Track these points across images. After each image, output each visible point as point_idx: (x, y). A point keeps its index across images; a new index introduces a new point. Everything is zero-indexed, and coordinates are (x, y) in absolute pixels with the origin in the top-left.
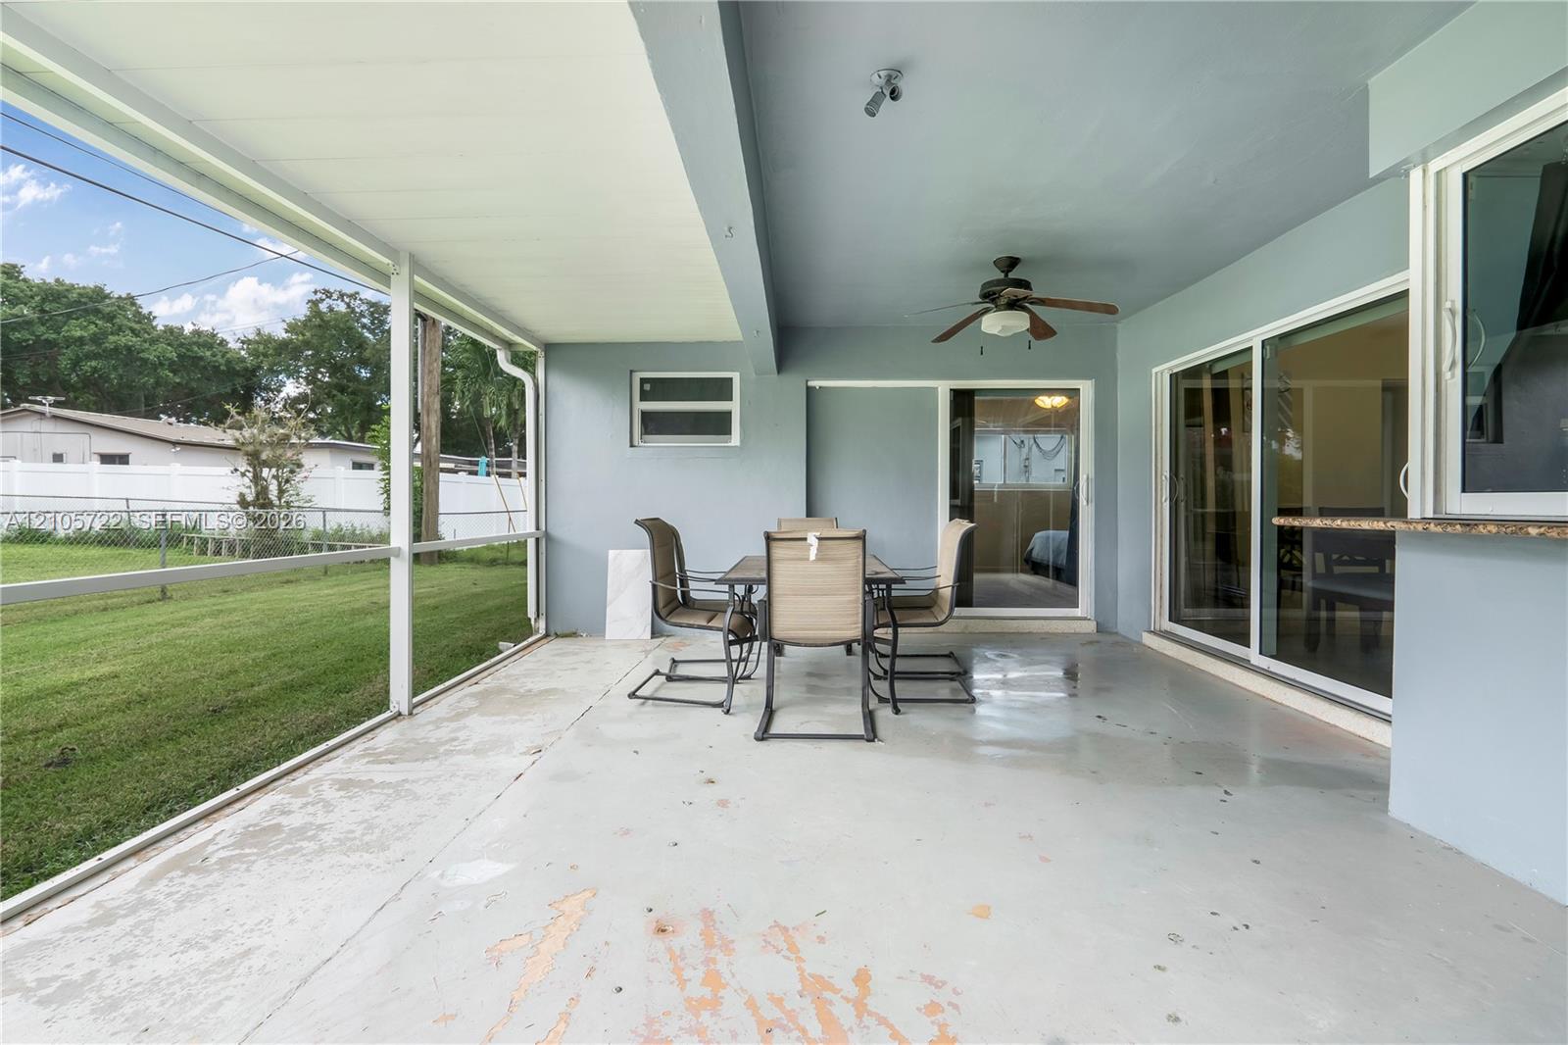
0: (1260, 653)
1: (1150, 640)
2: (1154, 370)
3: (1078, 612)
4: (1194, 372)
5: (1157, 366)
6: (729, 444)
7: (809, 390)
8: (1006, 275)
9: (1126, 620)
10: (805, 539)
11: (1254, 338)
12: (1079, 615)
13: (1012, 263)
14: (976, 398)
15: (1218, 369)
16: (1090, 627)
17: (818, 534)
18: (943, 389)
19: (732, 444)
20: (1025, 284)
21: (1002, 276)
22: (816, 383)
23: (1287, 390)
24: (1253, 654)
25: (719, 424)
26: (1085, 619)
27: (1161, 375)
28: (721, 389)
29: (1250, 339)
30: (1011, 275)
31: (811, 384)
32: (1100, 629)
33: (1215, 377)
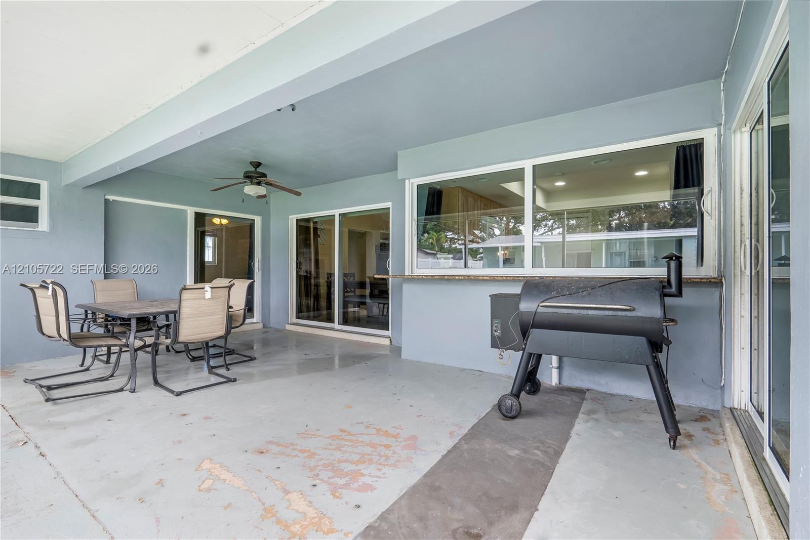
0: (339, 324)
1: (288, 327)
2: (290, 217)
3: (254, 320)
4: (308, 220)
5: (292, 215)
6: (36, 229)
7: (106, 201)
8: (256, 169)
9: (274, 322)
10: (204, 288)
11: (336, 212)
12: (255, 321)
13: (259, 164)
14: (206, 218)
15: (315, 220)
16: (260, 326)
17: (210, 285)
18: (190, 212)
19: (40, 229)
20: (264, 175)
21: (253, 169)
22: (111, 198)
23: (324, 229)
24: (336, 325)
25: (29, 215)
26: (257, 323)
27: (293, 219)
28: (32, 191)
29: (335, 212)
30: (258, 170)
31: (107, 197)
32: (264, 326)
33: (314, 223)
